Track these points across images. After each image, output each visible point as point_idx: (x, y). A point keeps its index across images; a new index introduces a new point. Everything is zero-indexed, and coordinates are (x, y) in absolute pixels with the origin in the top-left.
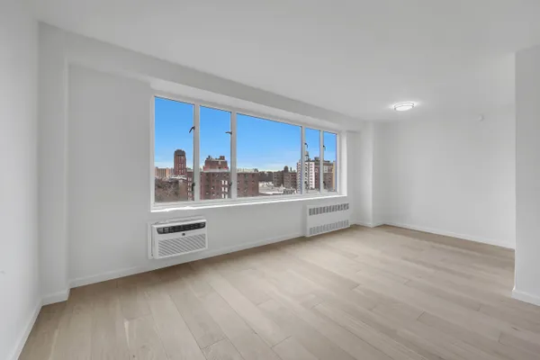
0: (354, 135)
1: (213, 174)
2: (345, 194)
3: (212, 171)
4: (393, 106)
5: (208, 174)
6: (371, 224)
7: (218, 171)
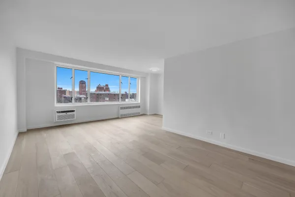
0: (144, 79)
1: (101, 94)
2: (139, 102)
3: (101, 92)
4: (151, 69)
5: (97, 94)
6: (148, 114)
7: (103, 92)
